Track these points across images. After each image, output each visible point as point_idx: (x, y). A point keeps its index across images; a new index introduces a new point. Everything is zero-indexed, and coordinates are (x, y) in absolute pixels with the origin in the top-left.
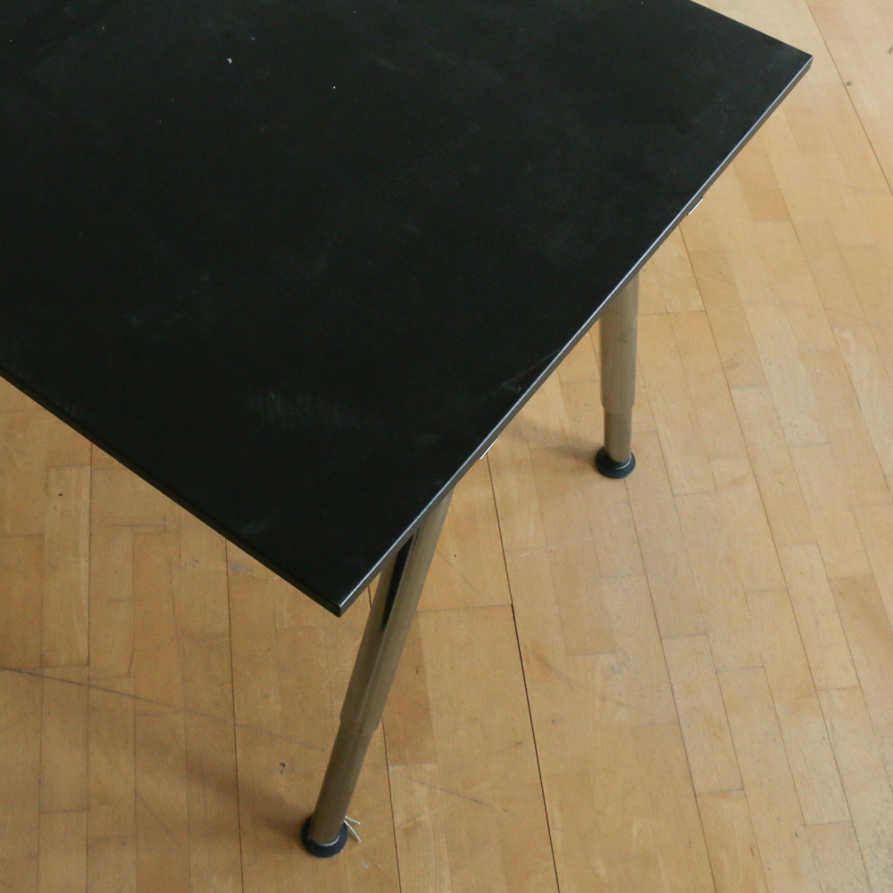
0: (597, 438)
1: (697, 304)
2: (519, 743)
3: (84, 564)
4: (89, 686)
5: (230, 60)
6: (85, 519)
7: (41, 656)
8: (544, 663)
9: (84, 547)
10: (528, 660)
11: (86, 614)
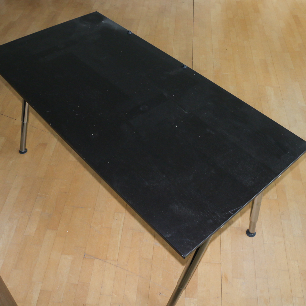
0: (247, 227)
1: (276, 198)
2: (217, 297)
3: (120, 237)
4: (117, 266)
5: (176, 126)
6: (122, 226)
7: (106, 257)
8: (227, 279)
9: (120, 232)
10: (223, 278)
11: (119, 249)
